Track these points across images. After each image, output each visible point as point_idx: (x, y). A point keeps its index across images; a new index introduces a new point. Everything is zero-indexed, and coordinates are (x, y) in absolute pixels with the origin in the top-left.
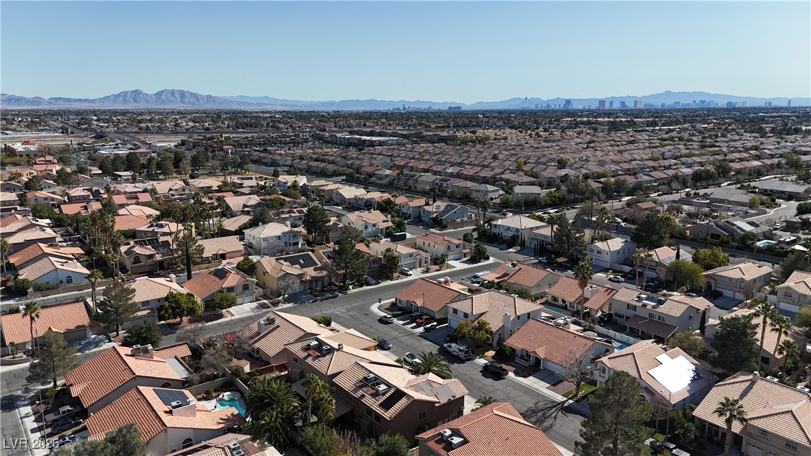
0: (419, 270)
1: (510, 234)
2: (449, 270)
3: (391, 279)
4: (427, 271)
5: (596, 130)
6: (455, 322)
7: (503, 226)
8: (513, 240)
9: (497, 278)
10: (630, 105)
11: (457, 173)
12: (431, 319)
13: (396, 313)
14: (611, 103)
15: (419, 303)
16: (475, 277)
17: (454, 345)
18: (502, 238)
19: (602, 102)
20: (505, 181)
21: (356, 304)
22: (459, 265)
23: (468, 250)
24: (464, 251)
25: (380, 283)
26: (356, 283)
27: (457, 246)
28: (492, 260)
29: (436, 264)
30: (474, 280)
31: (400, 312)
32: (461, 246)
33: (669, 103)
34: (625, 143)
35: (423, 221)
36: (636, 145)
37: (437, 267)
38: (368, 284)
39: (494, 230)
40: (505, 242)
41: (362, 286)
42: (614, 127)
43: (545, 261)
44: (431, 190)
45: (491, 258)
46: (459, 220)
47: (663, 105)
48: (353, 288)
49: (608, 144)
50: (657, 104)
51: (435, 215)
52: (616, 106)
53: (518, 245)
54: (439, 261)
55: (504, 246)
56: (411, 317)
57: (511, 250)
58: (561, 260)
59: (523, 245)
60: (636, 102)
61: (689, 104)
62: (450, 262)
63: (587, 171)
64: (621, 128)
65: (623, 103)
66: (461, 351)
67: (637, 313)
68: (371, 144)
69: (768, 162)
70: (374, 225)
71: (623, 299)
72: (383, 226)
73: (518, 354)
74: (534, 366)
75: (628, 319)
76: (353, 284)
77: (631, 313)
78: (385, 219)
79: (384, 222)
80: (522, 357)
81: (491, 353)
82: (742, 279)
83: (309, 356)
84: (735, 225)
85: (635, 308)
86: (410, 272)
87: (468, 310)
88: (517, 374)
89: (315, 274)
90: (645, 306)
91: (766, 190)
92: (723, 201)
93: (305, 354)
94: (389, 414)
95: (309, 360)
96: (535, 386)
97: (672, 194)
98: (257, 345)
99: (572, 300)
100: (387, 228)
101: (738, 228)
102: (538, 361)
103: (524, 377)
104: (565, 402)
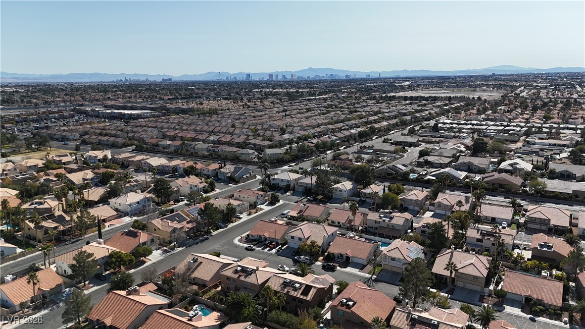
0: (245, 214)
1: (284, 184)
2: (261, 212)
3: (232, 222)
4: (250, 214)
5: (280, 100)
6: (295, 245)
7: (278, 179)
8: (287, 187)
9: (297, 214)
10: (289, 77)
11: (217, 140)
12: (277, 244)
13: (254, 243)
14: (277, 76)
15: (267, 235)
16: (283, 214)
17: (302, 257)
18: (278, 187)
19: (271, 76)
20: (253, 144)
21: (224, 241)
22: (265, 208)
23: (267, 198)
24: (266, 198)
25: (227, 226)
26: (214, 228)
27: (262, 196)
28: (281, 202)
29: (253, 209)
30: (283, 216)
31: (256, 243)
32: (264, 196)
33: (312, 75)
34: (305, 111)
35: (220, 179)
36: (313, 112)
37: (255, 210)
38: (221, 228)
39: (272, 182)
40: (282, 188)
41: (217, 229)
42: (291, 97)
43: (312, 199)
44: (209, 155)
45: (280, 201)
46: (244, 176)
47: (309, 77)
48: (214, 231)
49: (295, 111)
50: (305, 76)
51: (229, 175)
52: (280, 78)
53: (291, 190)
54: (253, 206)
55: (282, 191)
56: (265, 244)
57: (287, 194)
58: (320, 197)
59: (294, 190)
60: (292, 75)
61: (324, 77)
62: (259, 206)
63: (299, 135)
64: (296, 98)
65: (284, 76)
66: (308, 259)
67: (381, 225)
68: (131, 117)
69: (391, 122)
70: (196, 186)
71: (372, 218)
72: (201, 186)
73: (336, 256)
74: (346, 262)
75: (376, 228)
76: (212, 229)
77: (377, 225)
78: (201, 181)
79: (200, 183)
80: (338, 257)
81: (321, 258)
82: (418, 200)
83: (240, 276)
84: (397, 167)
85: (379, 222)
86: (241, 216)
87: (301, 236)
88: (340, 267)
89: (190, 226)
90: (384, 221)
91: (397, 142)
92: (380, 151)
93: (238, 275)
94: (309, 297)
95: (242, 278)
96: (352, 271)
97: (350, 147)
98: (193, 276)
99: (344, 222)
100: (204, 187)
101: (399, 168)
102: (348, 258)
103: (345, 268)
104: (371, 277)
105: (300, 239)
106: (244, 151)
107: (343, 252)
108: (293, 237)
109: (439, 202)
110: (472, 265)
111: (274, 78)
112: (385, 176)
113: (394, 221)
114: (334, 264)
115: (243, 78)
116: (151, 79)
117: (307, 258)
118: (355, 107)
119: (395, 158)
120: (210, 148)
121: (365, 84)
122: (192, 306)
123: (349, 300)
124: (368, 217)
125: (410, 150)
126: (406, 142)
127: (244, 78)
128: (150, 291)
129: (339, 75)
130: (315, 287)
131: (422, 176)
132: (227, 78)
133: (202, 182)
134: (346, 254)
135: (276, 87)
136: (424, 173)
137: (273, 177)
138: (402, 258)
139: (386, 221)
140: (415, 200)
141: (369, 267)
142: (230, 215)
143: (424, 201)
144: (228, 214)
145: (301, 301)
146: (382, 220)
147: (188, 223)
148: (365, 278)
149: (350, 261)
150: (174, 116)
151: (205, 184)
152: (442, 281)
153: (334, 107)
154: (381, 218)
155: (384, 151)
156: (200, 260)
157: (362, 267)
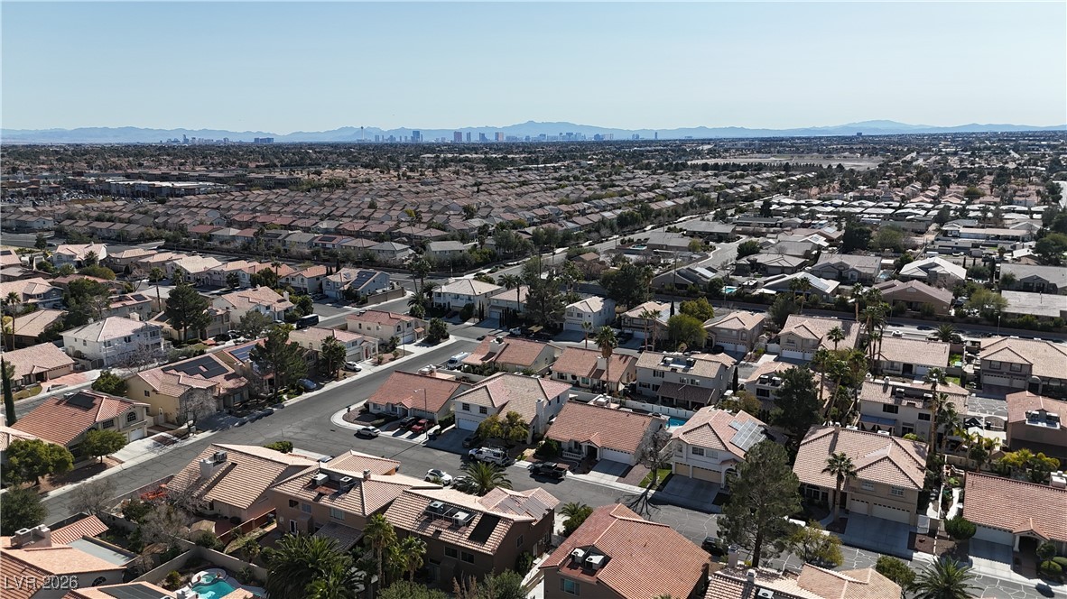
0: (367, 362)
1: (462, 304)
2: (406, 358)
3: (337, 379)
4: (380, 362)
5: (472, 168)
6: (469, 423)
7: (450, 294)
8: (467, 311)
9: (482, 360)
10: (491, 138)
11: (336, 229)
12: (431, 423)
13: (377, 422)
14: (469, 135)
15: (408, 404)
16: (452, 362)
17: (484, 449)
18: (450, 309)
19: (458, 134)
20: (406, 237)
21: (309, 419)
22: (416, 350)
23: (421, 329)
24: (418, 330)
25: (323, 386)
26: (291, 391)
27: (409, 325)
28: (452, 339)
29: (387, 352)
30: (451, 366)
31: (383, 420)
32: (413, 324)
33: (534, 135)
34: (517, 184)
35: (327, 297)
36: (532, 186)
37: (391, 355)
38: (308, 390)
39: (436, 300)
40: (456, 313)
41: (299, 393)
42: (492, 166)
43: (519, 332)
44: (313, 254)
45: (451, 336)
46: (379, 291)
47: (527, 138)
48: (289, 398)
49: (498, 185)
50: (521, 136)
51: (346, 287)
52: (475, 139)
53: (476, 316)
54: (389, 346)
55: (457, 318)
56: (402, 423)
57: (467, 323)
58: (535, 329)
59: (481, 315)
60: (497, 134)
61: (555, 138)
62: (401, 347)
63: (501, 220)
64: (501, 166)
65: (482, 136)
66: (498, 455)
67: (667, 379)
68: (173, 192)
69: (681, 201)
70: (268, 308)
71: (648, 366)
72: (280, 307)
73: (565, 446)
74: (589, 458)
75: (656, 388)
76: (285, 392)
77: (658, 380)
78: (281, 298)
79: (279, 301)
80: (570, 450)
81: (529, 452)
82: (744, 329)
83: (321, 495)
84: (697, 272)
85: (663, 373)
86: (358, 366)
87: (487, 404)
88: (574, 471)
89: (231, 384)
90: (674, 370)
91: (694, 232)
92: (660, 247)
93: (315, 494)
94: (489, 547)
95: (325, 501)
96: (603, 481)
97: (602, 242)
98: (210, 496)
99: (585, 374)
100: (286, 311)
101: (700, 274)
102: (592, 451)
103: (584, 473)
104: (645, 494)
105: (483, 410)
106: (386, 245)
107: (580, 439)
108: (466, 407)
109: (791, 333)
110: (887, 462)
111: (464, 139)
112: (672, 290)
113: (694, 371)
114: (560, 465)
115: (406, 137)
116: (234, 140)
117: (498, 451)
118: (612, 180)
119: (691, 258)
120: (316, 241)
121: (630, 147)
122: (188, 573)
123: (591, 550)
124: (640, 364)
125: (720, 247)
126: (711, 233)
127: (409, 138)
128: (85, 538)
129: (583, 135)
130: (506, 520)
131: (746, 290)
132: (377, 137)
133: (284, 300)
134: (589, 441)
135: (466, 151)
136: (751, 284)
137: (439, 291)
138: (720, 447)
139: (679, 371)
140: (738, 331)
141: (641, 471)
142: (330, 362)
143: (756, 333)
144: (326, 362)
145: (470, 555)
146: (669, 369)
147: (228, 378)
148: (633, 496)
149: (598, 458)
150: (258, 192)
151: (289, 304)
152: (816, 501)
153: (571, 179)
154: (666, 363)
155: (668, 247)
156: (231, 458)
157: (623, 471)
